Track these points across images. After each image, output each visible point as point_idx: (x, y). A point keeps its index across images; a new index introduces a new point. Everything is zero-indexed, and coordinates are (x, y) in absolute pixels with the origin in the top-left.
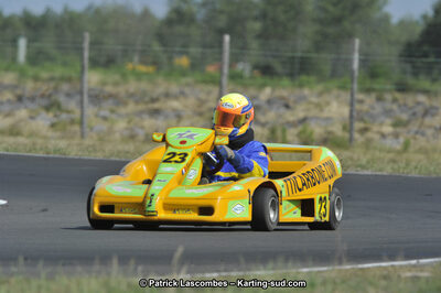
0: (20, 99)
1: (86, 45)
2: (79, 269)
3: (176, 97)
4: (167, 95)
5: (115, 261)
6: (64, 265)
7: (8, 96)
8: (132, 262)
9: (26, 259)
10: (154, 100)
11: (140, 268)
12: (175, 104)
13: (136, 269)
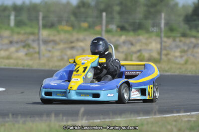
0: (11, 42)
1: (41, 18)
2: (37, 119)
3: (82, 41)
4: (78, 40)
5: (53, 115)
6: (30, 117)
7: (6, 41)
8: (61, 115)
9: (13, 115)
10: (72, 42)
11: (65, 118)
12: (81, 44)
13: (63, 119)
